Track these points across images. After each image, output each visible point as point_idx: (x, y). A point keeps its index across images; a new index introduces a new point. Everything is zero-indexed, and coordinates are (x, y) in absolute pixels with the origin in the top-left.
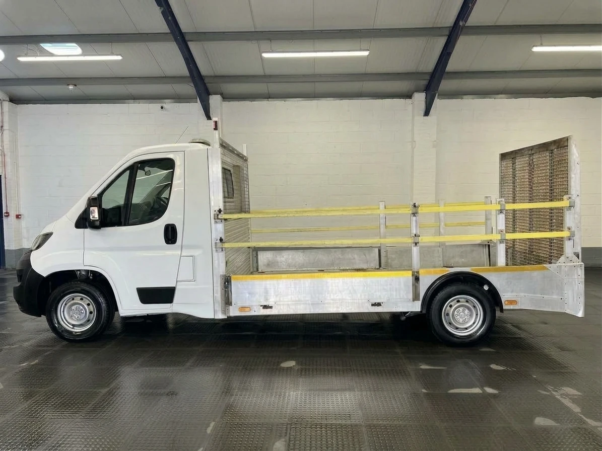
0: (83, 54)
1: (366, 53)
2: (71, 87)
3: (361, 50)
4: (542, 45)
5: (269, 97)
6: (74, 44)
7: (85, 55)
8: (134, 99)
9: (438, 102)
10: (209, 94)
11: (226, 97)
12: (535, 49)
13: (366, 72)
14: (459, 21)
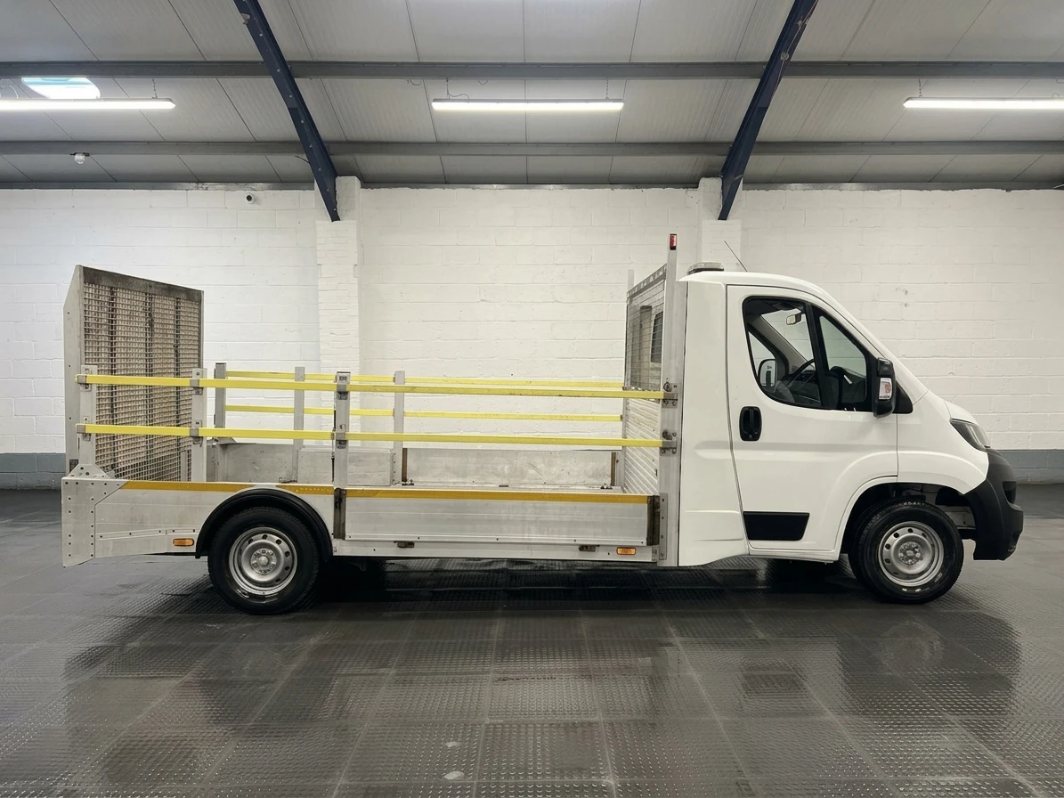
0: (103, 98)
1: (618, 106)
2: (79, 158)
3: (607, 100)
4: (921, 97)
5: (445, 180)
6: (84, 79)
7: (105, 100)
8: (198, 182)
9: (743, 196)
10: (335, 174)
11: (368, 182)
12: (909, 105)
13: (618, 140)
14: (780, 53)
